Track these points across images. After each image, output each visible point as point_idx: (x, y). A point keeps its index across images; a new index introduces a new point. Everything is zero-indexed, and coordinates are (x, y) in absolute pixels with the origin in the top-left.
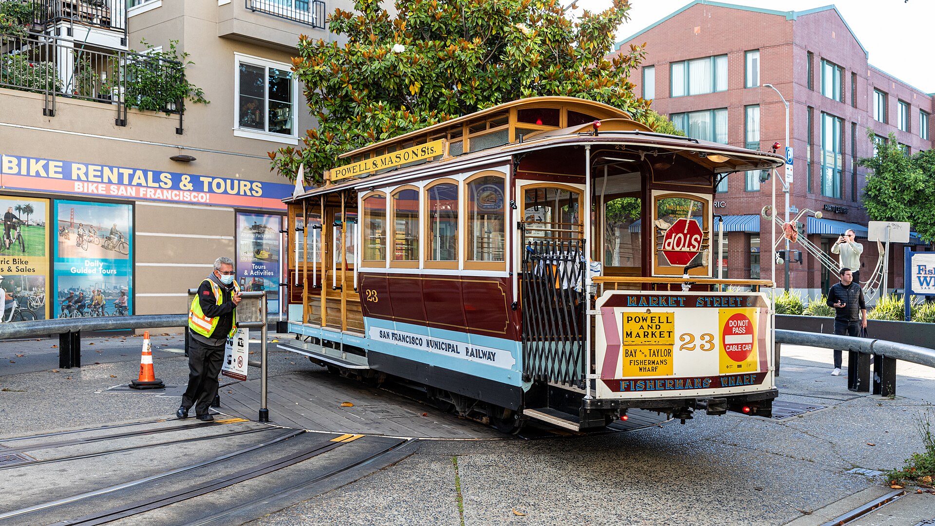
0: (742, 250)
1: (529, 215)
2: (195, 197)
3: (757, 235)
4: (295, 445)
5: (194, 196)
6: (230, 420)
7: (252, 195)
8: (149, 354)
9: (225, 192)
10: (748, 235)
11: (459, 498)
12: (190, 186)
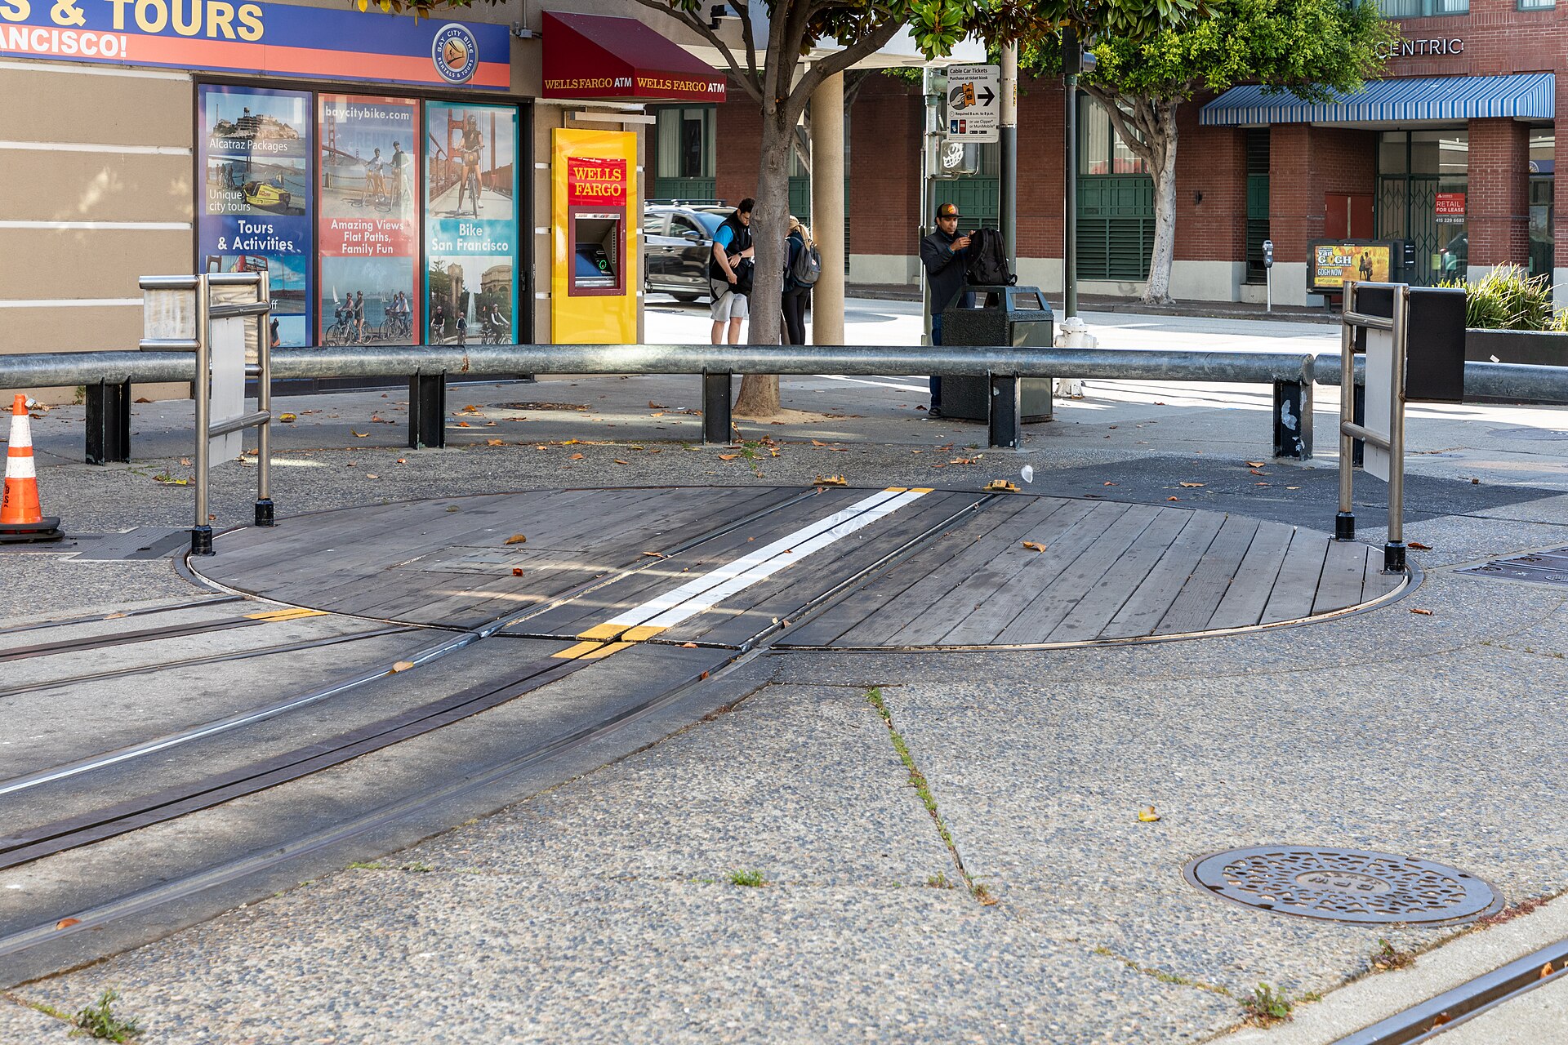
0: (1505, 167)
1: (959, 83)
2: (89, 44)
3: (1547, 126)
4: (469, 667)
5: (89, 41)
6: (279, 613)
7: (239, 39)
8: (25, 452)
9: (169, 31)
10: (1524, 129)
11: (917, 780)
12: (77, 16)
